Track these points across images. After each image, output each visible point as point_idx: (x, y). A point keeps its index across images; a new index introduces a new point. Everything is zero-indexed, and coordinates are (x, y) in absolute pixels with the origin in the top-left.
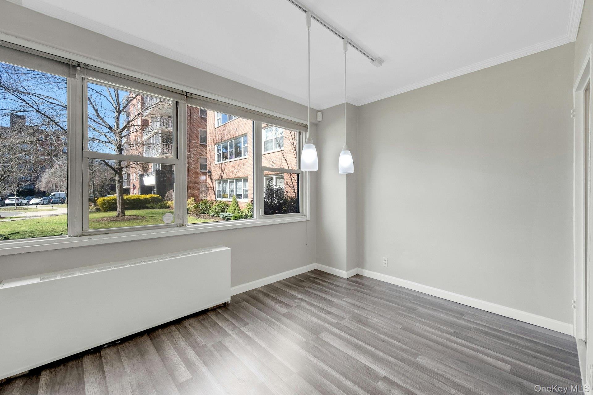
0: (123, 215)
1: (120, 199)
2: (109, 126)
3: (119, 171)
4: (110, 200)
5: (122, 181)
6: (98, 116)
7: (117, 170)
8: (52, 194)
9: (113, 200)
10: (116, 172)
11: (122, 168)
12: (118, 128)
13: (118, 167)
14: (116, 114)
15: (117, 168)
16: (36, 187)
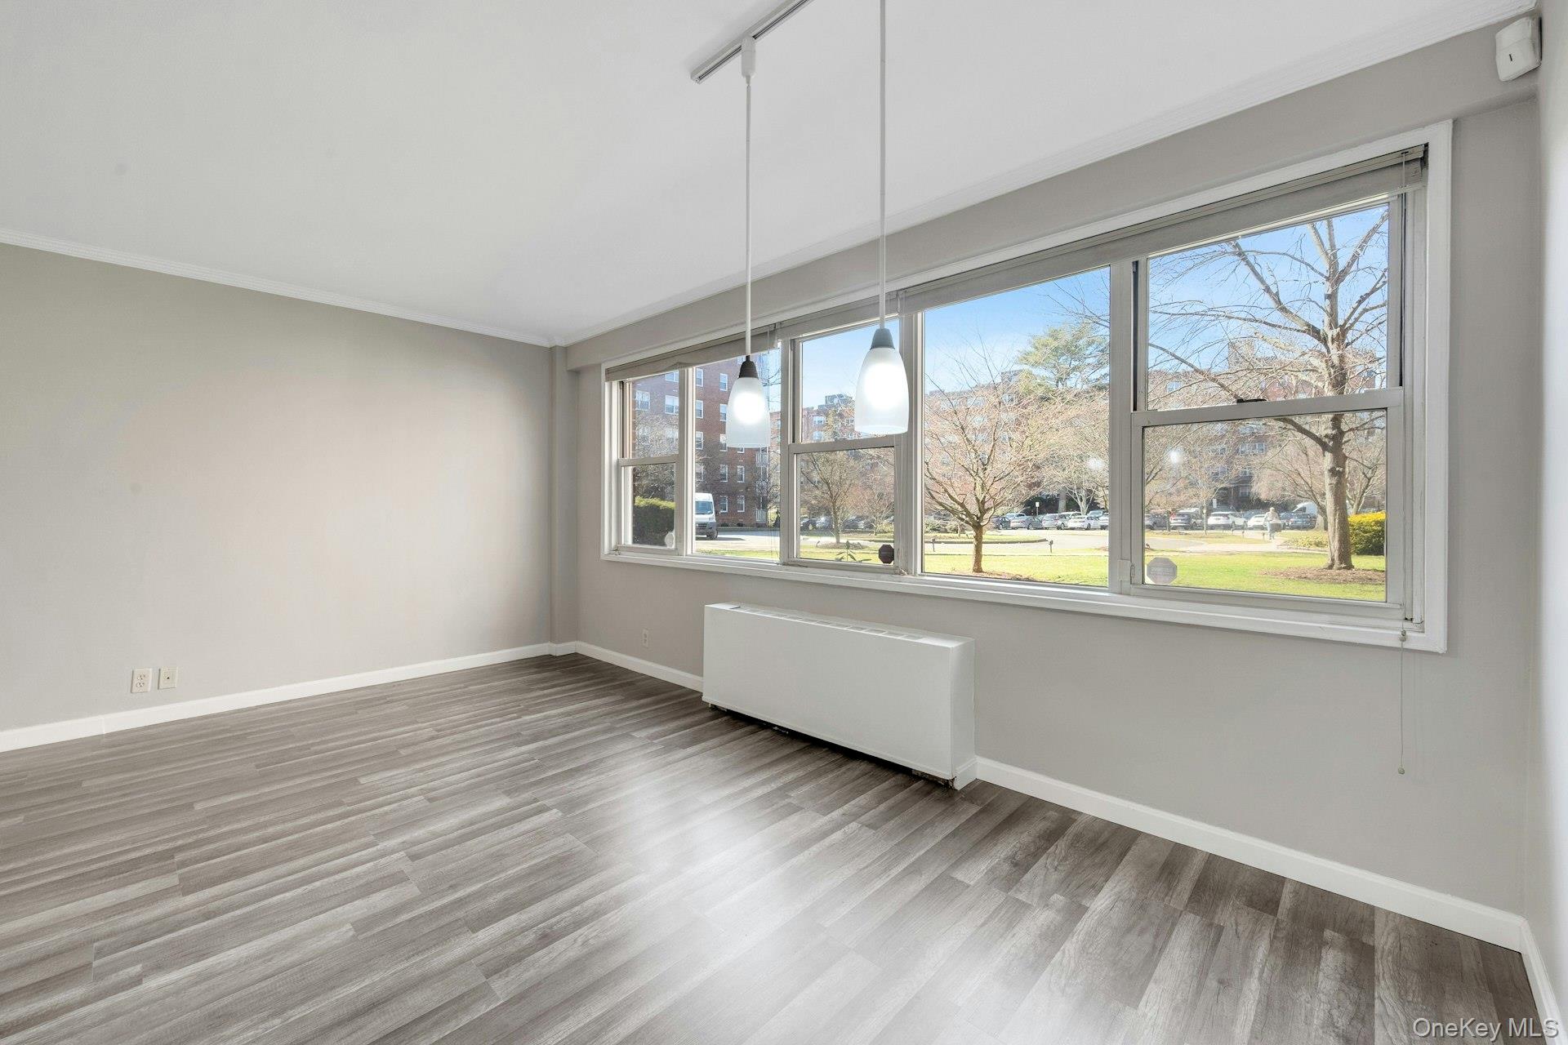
0: (1343, 565)
1: (1337, 521)
2: (1308, 325)
3: (1331, 443)
4: (1368, 524)
5: (1341, 469)
6: (1284, 310)
7: (1327, 440)
8: (1300, 506)
9: (1378, 523)
10: (1325, 447)
11: (1342, 433)
12: (1333, 323)
13: (1330, 433)
14: (1327, 288)
15: (1326, 436)
16: (1253, 490)
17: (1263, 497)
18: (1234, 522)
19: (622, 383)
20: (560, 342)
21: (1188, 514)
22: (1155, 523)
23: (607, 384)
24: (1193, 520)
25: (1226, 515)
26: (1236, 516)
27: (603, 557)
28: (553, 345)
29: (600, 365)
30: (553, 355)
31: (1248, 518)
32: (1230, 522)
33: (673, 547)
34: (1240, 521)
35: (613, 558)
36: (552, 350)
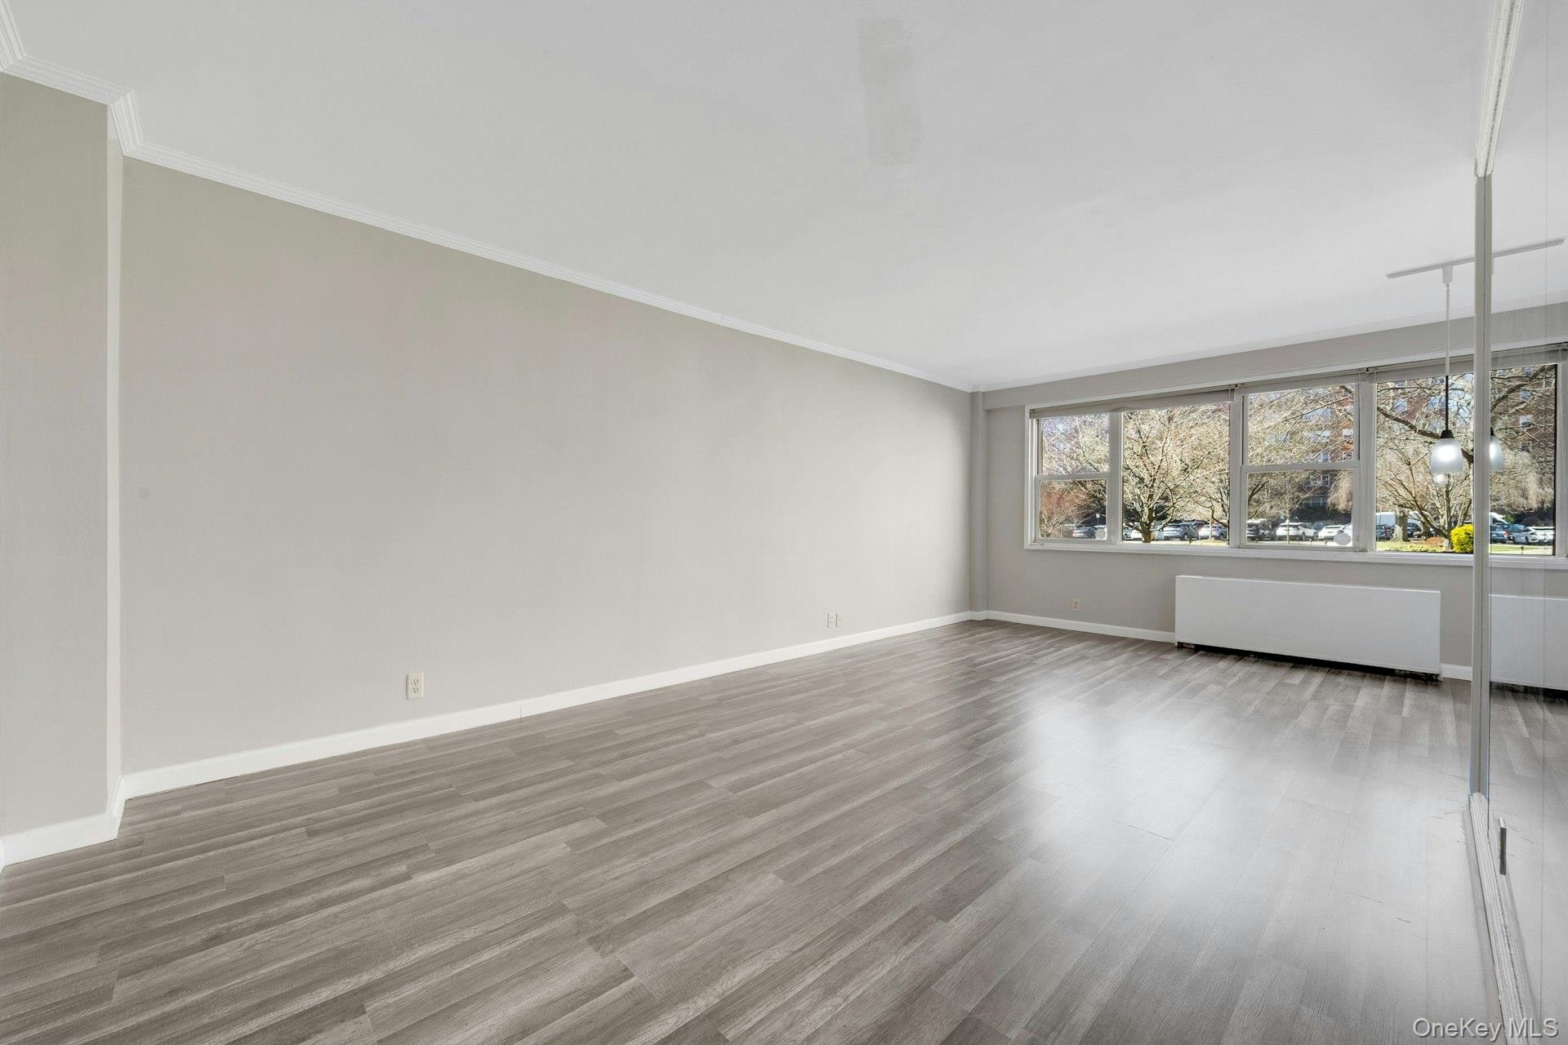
16: (1330, 499)
17: (1341, 506)
18: (1304, 533)
19: (1038, 420)
20: (982, 389)
21: (1256, 525)
22: (1221, 534)
23: (1030, 420)
24: (1261, 531)
25: (1296, 526)
26: (1305, 527)
27: (1025, 547)
28: (975, 391)
29: (1024, 407)
30: (974, 399)
31: (1319, 529)
32: (1300, 533)
33: (1105, 539)
34: (1310, 532)
35: (1037, 547)
36: (973, 396)
